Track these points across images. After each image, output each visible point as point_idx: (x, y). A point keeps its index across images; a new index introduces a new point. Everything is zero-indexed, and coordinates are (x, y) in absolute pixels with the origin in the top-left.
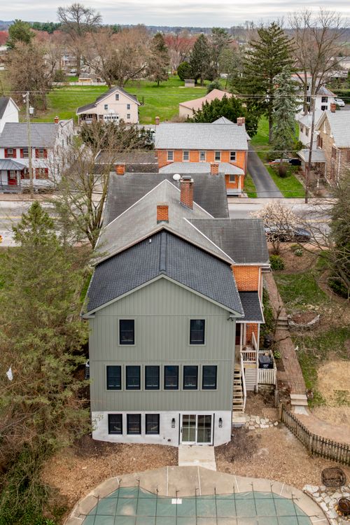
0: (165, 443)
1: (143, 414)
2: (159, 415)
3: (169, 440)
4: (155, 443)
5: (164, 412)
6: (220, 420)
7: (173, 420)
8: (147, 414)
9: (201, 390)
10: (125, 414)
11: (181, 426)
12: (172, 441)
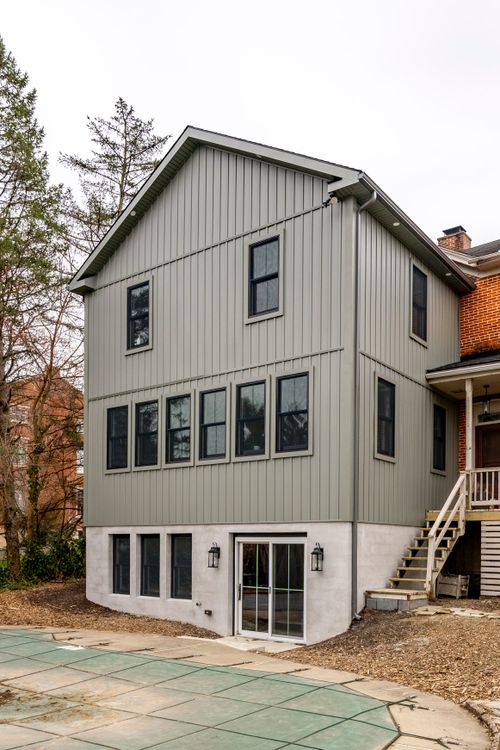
0: (201, 621)
1: (164, 532)
2: (189, 535)
3: (209, 613)
4: (185, 620)
5: (200, 528)
6: (319, 553)
7: (216, 551)
8: (174, 537)
9: (274, 455)
10: (134, 533)
11: (239, 580)
12: (214, 615)
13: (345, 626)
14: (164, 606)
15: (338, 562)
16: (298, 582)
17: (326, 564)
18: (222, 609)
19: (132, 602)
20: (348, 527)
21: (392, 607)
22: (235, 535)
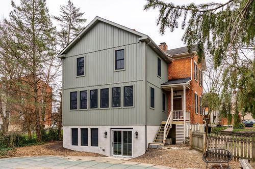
0: (101, 152)
1: (89, 128)
2: (97, 129)
3: (104, 150)
4: (96, 152)
5: (100, 127)
7: (106, 133)
8: (92, 129)
9: (123, 107)
10: (79, 128)
11: (113, 141)
12: (106, 151)
13: (144, 153)
14: (89, 148)
15: (142, 136)
16: (130, 141)
17: (138, 136)
18: (108, 148)
19: (79, 147)
20: (145, 127)
21: (155, 147)
22: (111, 129)
